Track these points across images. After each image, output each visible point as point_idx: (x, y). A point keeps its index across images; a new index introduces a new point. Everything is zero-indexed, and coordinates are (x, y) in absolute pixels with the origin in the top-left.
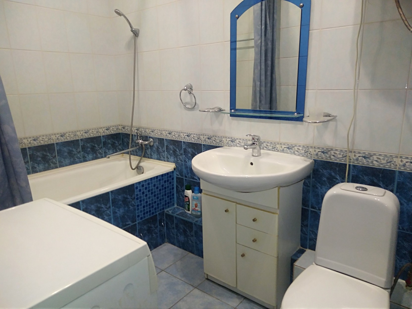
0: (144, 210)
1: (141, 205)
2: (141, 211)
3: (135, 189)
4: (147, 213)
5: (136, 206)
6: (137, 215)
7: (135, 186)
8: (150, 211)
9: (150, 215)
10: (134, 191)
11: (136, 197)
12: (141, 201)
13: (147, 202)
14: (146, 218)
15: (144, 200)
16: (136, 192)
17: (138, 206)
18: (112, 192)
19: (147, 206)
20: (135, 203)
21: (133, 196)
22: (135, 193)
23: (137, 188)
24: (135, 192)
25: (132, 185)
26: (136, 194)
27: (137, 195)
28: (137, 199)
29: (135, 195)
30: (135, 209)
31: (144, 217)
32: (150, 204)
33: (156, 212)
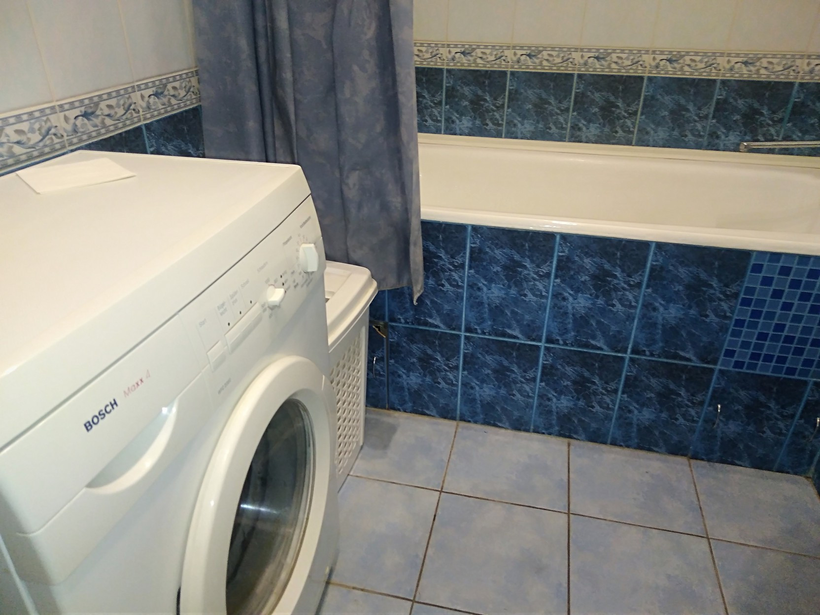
0: (759, 347)
1: (754, 325)
2: (746, 345)
3: (749, 270)
4: (769, 358)
5: (733, 322)
6: (725, 347)
7: (753, 262)
8: (782, 360)
9: (775, 369)
10: (743, 275)
11: (742, 296)
12: (756, 314)
13: (780, 328)
14: (757, 372)
15: (770, 315)
16: (751, 280)
17: (740, 323)
18: (660, 246)
19: (775, 338)
20: (732, 312)
21: (733, 289)
22: (742, 282)
23: (758, 268)
24: (747, 279)
25: (743, 255)
26: (746, 285)
27: (750, 291)
28: (746, 302)
29: (741, 286)
30: (724, 329)
31: (752, 366)
32: (789, 339)
33: (804, 373)
